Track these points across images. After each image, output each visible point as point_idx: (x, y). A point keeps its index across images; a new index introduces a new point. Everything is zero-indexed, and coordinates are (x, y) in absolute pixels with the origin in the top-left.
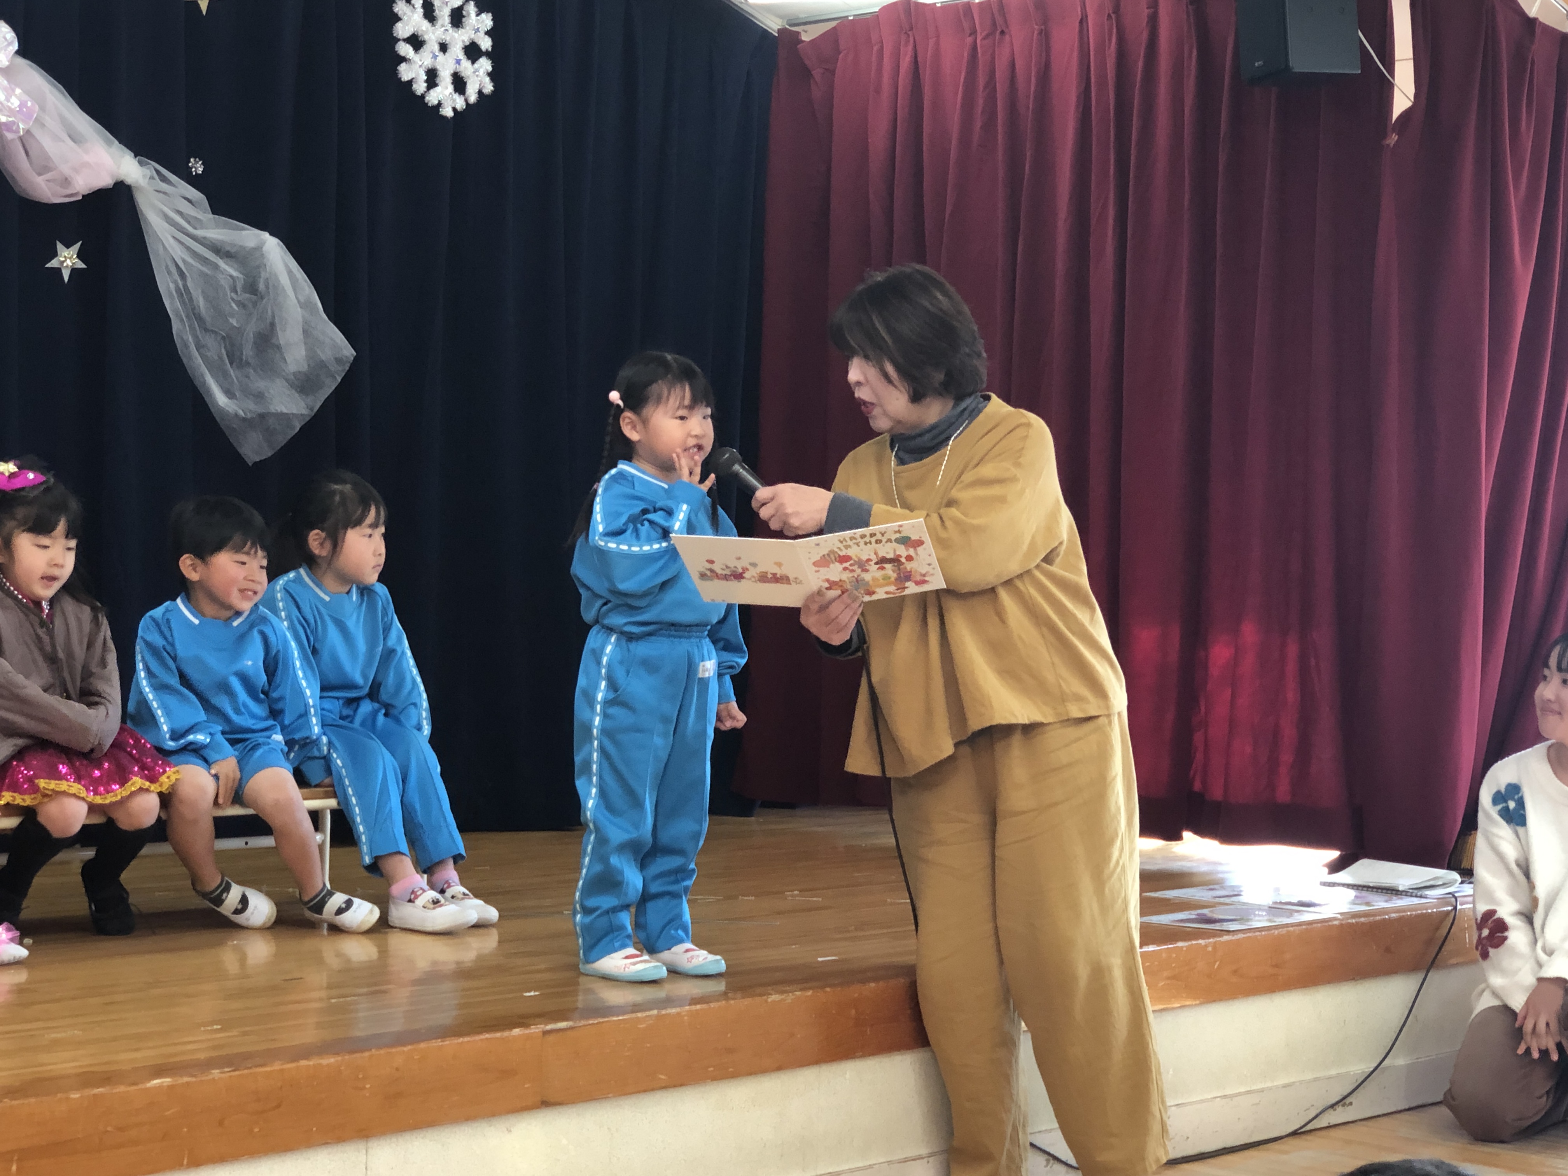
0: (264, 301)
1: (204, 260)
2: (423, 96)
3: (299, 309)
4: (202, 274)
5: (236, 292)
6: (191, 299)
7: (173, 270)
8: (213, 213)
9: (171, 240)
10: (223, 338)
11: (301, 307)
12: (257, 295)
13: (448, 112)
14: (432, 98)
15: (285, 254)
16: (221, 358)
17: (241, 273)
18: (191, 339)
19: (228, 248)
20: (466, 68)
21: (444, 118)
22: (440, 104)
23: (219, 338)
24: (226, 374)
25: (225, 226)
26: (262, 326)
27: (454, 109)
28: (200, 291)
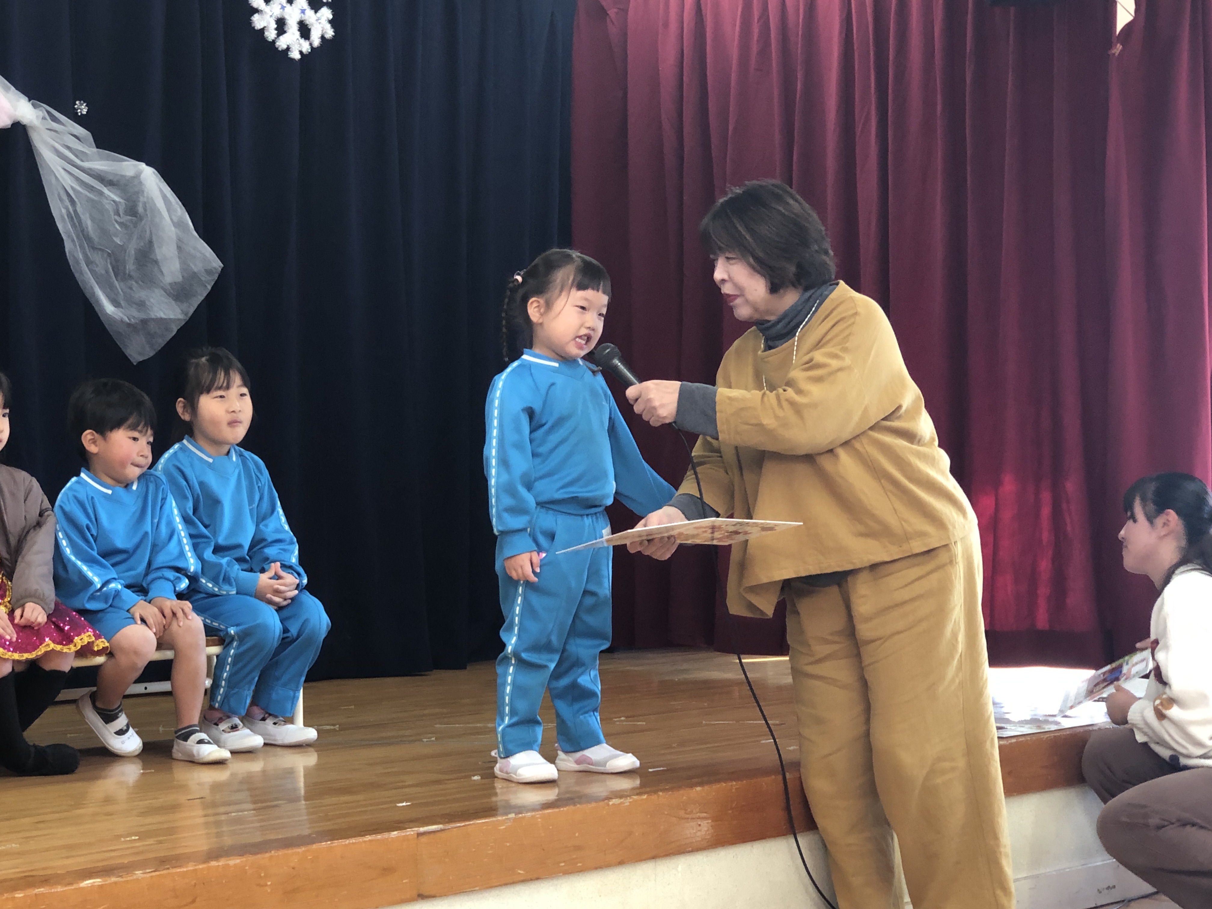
0: (143, 222)
1: (91, 188)
2: (274, 42)
3: (173, 228)
4: (90, 200)
5: (119, 215)
6: (80, 222)
7: (65, 198)
8: (97, 147)
9: (62, 172)
10: (109, 255)
11: (174, 226)
12: (136, 217)
13: (295, 55)
14: (282, 43)
15: (160, 180)
16: (107, 272)
17: (122, 198)
18: (81, 257)
19: (111, 178)
20: (310, 17)
21: (293, 60)
22: (288, 49)
23: (105, 255)
24: (112, 287)
25: (108, 159)
26: (142, 244)
27: (301, 53)
28: (88, 215)
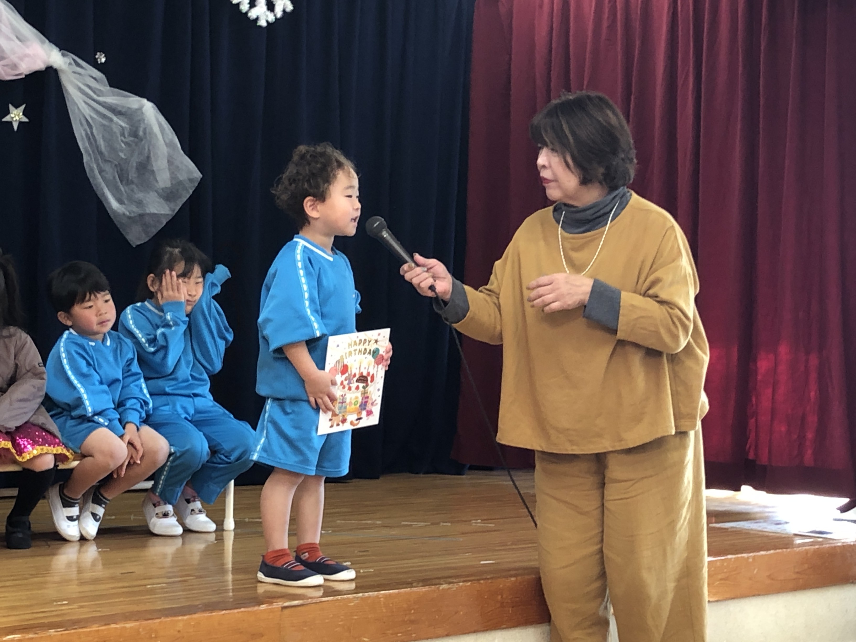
0: (143, 142)
1: (104, 116)
2: (246, 13)
4: (103, 125)
5: (125, 137)
6: (95, 141)
7: (84, 123)
8: (111, 86)
9: (83, 104)
10: (116, 165)
11: (166, 146)
12: (137, 138)
13: (263, 23)
14: (253, 14)
15: (157, 112)
16: (114, 177)
17: (128, 124)
18: (95, 166)
19: (120, 109)
21: (261, 27)
22: (257, 18)
23: (113, 165)
24: (117, 188)
25: (118, 95)
26: (142, 158)
27: (267, 22)
28: (101, 136)
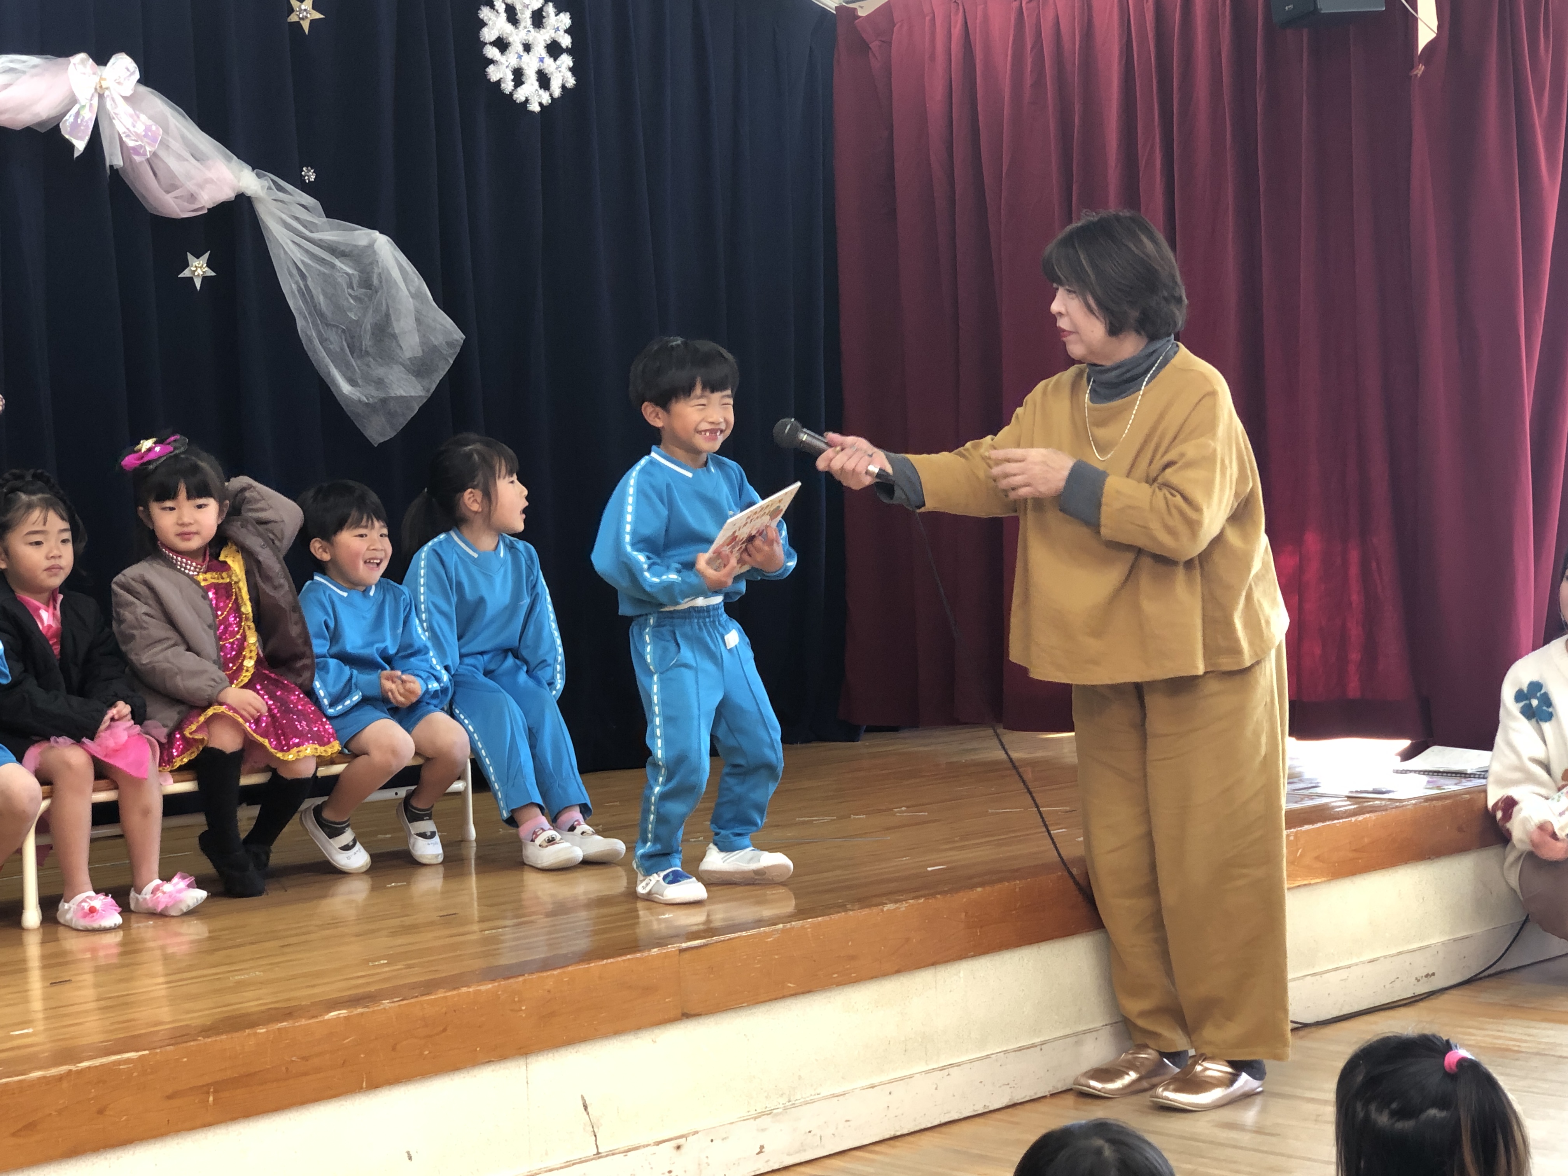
0: (379, 294)
1: (322, 261)
2: (511, 94)
3: (411, 300)
4: (321, 274)
5: (353, 289)
6: (312, 297)
7: (295, 272)
8: (327, 217)
9: (290, 244)
10: (343, 331)
11: (412, 298)
12: (371, 289)
13: (535, 107)
14: (520, 95)
15: (395, 249)
16: (342, 349)
17: (356, 270)
18: (314, 335)
19: (342, 248)
20: (549, 66)
21: (533, 112)
22: (527, 101)
23: (340, 331)
24: (348, 365)
25: (338, 228)
26: (378, 318)
27: (541, 104)
28: (320, 290)
